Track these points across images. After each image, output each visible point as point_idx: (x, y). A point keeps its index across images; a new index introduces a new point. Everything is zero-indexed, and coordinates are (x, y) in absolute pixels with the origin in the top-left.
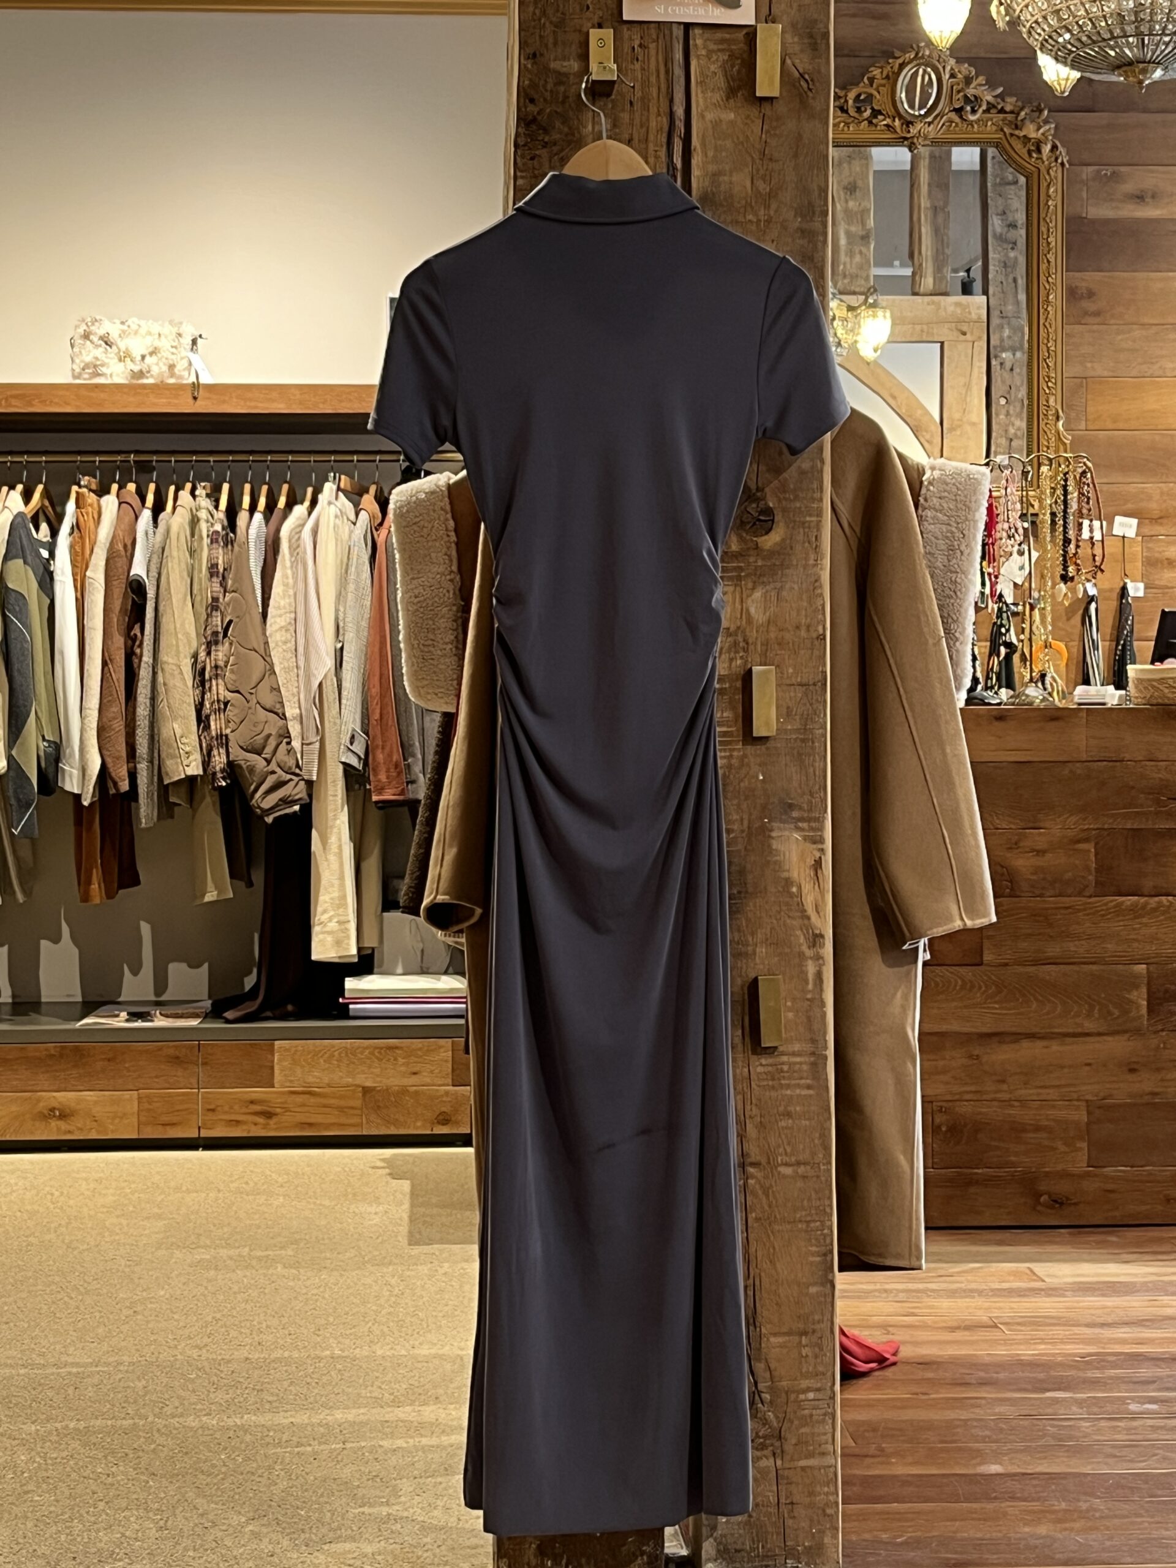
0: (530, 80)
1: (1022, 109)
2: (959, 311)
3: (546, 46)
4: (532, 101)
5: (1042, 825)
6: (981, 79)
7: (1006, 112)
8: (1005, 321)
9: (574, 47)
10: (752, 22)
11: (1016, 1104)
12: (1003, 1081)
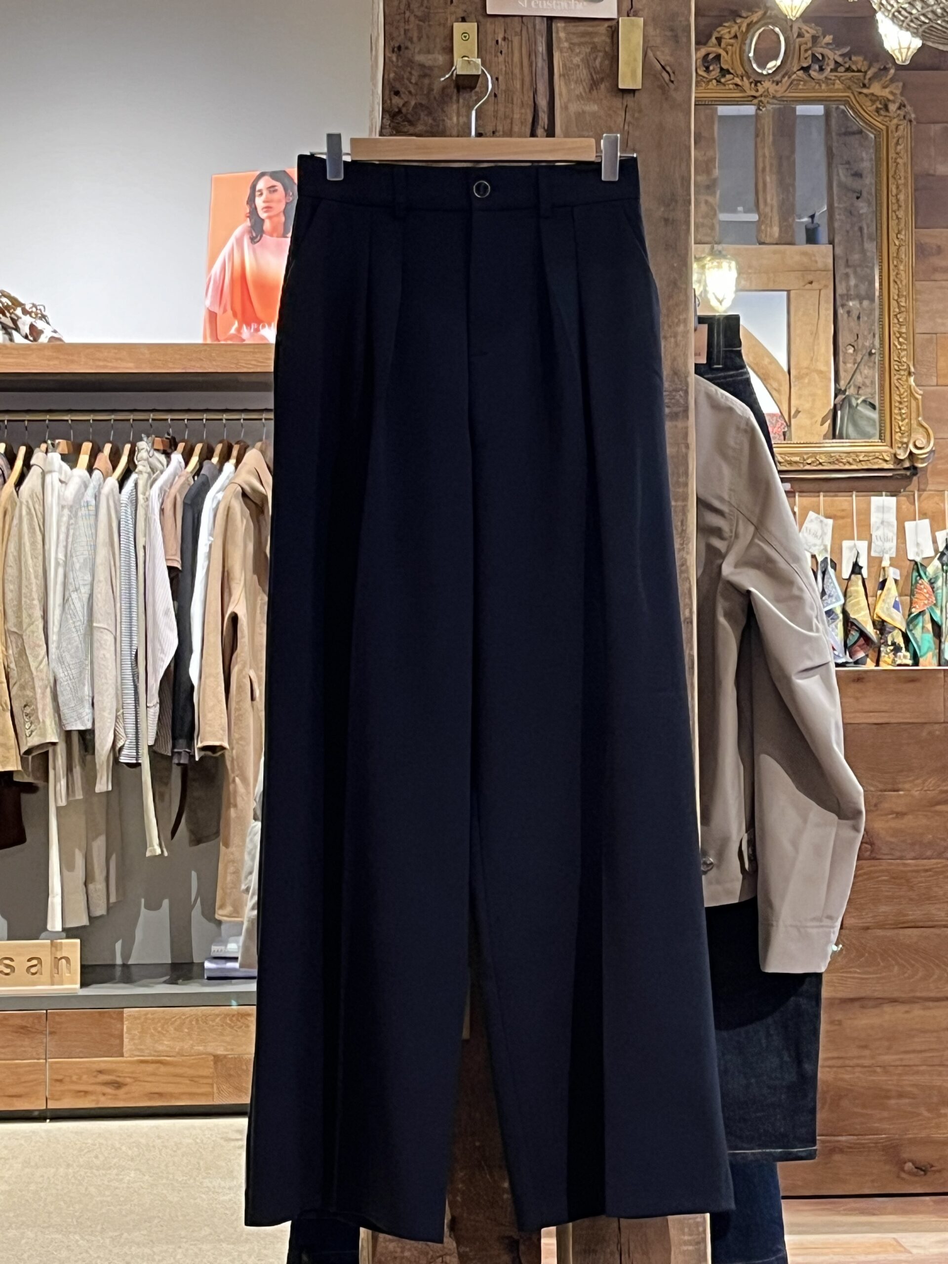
0: (395, 72)
1: (869, 68)
2: (805, 260)
3: (411, 40)
4: (397, 93)
5: (900, 786)
6: (829, 39)
7: (853, 71)
8: (849, 271)
9: (438, 40)
10: (615, 16)
11: (878, 1069)
12: (865, 1047)
